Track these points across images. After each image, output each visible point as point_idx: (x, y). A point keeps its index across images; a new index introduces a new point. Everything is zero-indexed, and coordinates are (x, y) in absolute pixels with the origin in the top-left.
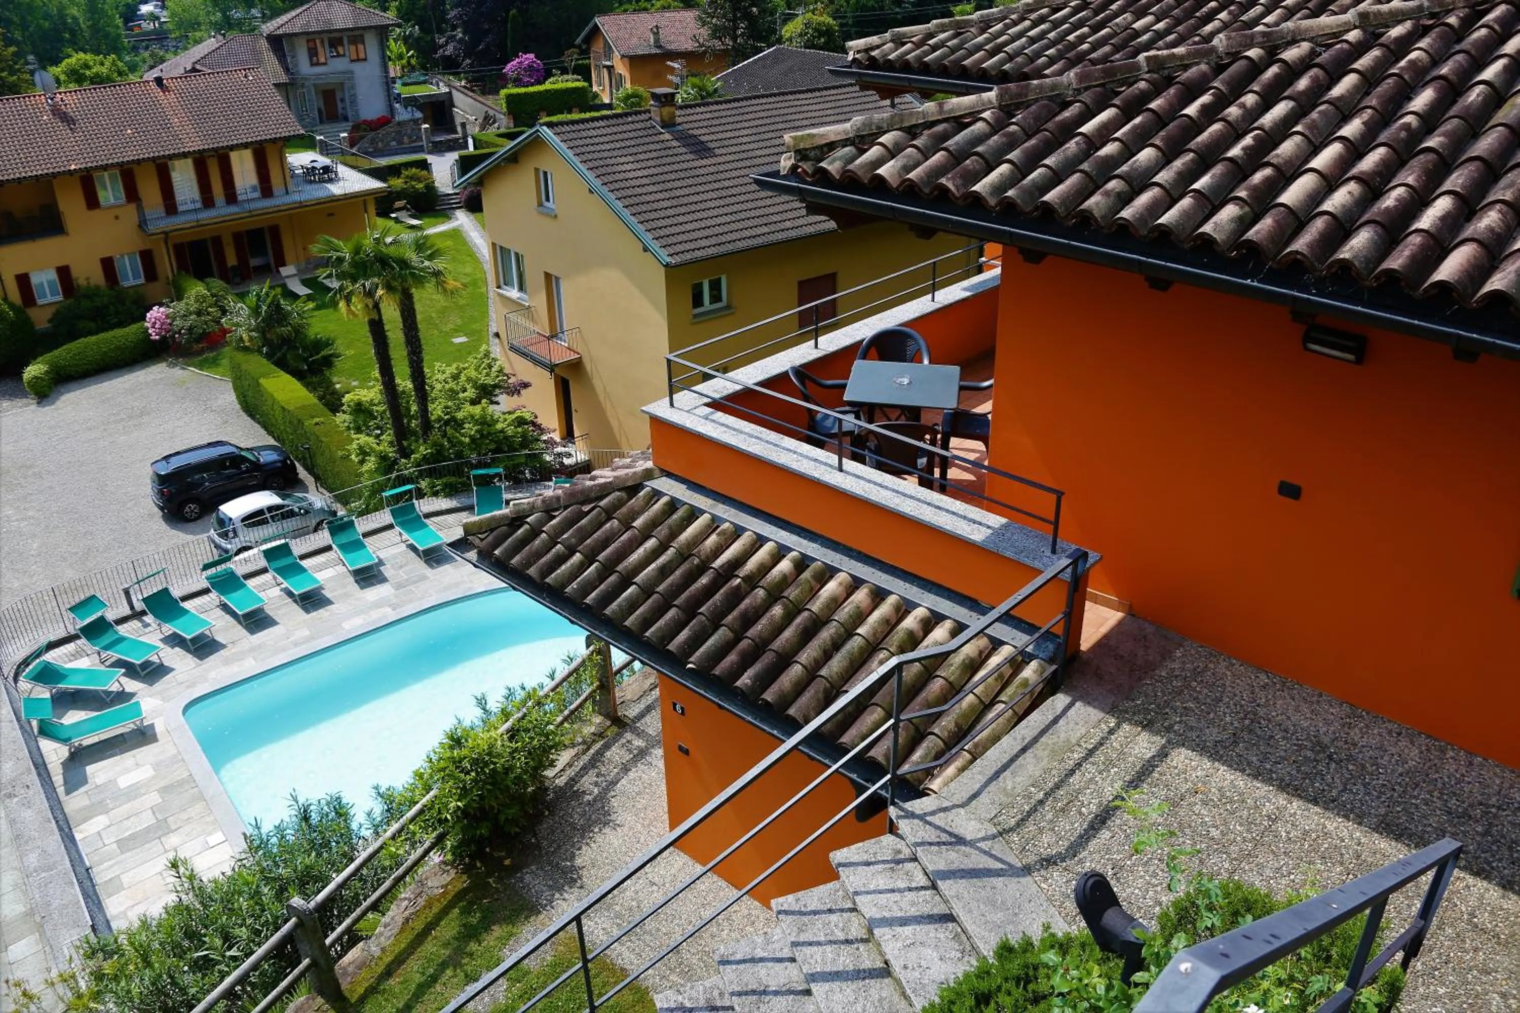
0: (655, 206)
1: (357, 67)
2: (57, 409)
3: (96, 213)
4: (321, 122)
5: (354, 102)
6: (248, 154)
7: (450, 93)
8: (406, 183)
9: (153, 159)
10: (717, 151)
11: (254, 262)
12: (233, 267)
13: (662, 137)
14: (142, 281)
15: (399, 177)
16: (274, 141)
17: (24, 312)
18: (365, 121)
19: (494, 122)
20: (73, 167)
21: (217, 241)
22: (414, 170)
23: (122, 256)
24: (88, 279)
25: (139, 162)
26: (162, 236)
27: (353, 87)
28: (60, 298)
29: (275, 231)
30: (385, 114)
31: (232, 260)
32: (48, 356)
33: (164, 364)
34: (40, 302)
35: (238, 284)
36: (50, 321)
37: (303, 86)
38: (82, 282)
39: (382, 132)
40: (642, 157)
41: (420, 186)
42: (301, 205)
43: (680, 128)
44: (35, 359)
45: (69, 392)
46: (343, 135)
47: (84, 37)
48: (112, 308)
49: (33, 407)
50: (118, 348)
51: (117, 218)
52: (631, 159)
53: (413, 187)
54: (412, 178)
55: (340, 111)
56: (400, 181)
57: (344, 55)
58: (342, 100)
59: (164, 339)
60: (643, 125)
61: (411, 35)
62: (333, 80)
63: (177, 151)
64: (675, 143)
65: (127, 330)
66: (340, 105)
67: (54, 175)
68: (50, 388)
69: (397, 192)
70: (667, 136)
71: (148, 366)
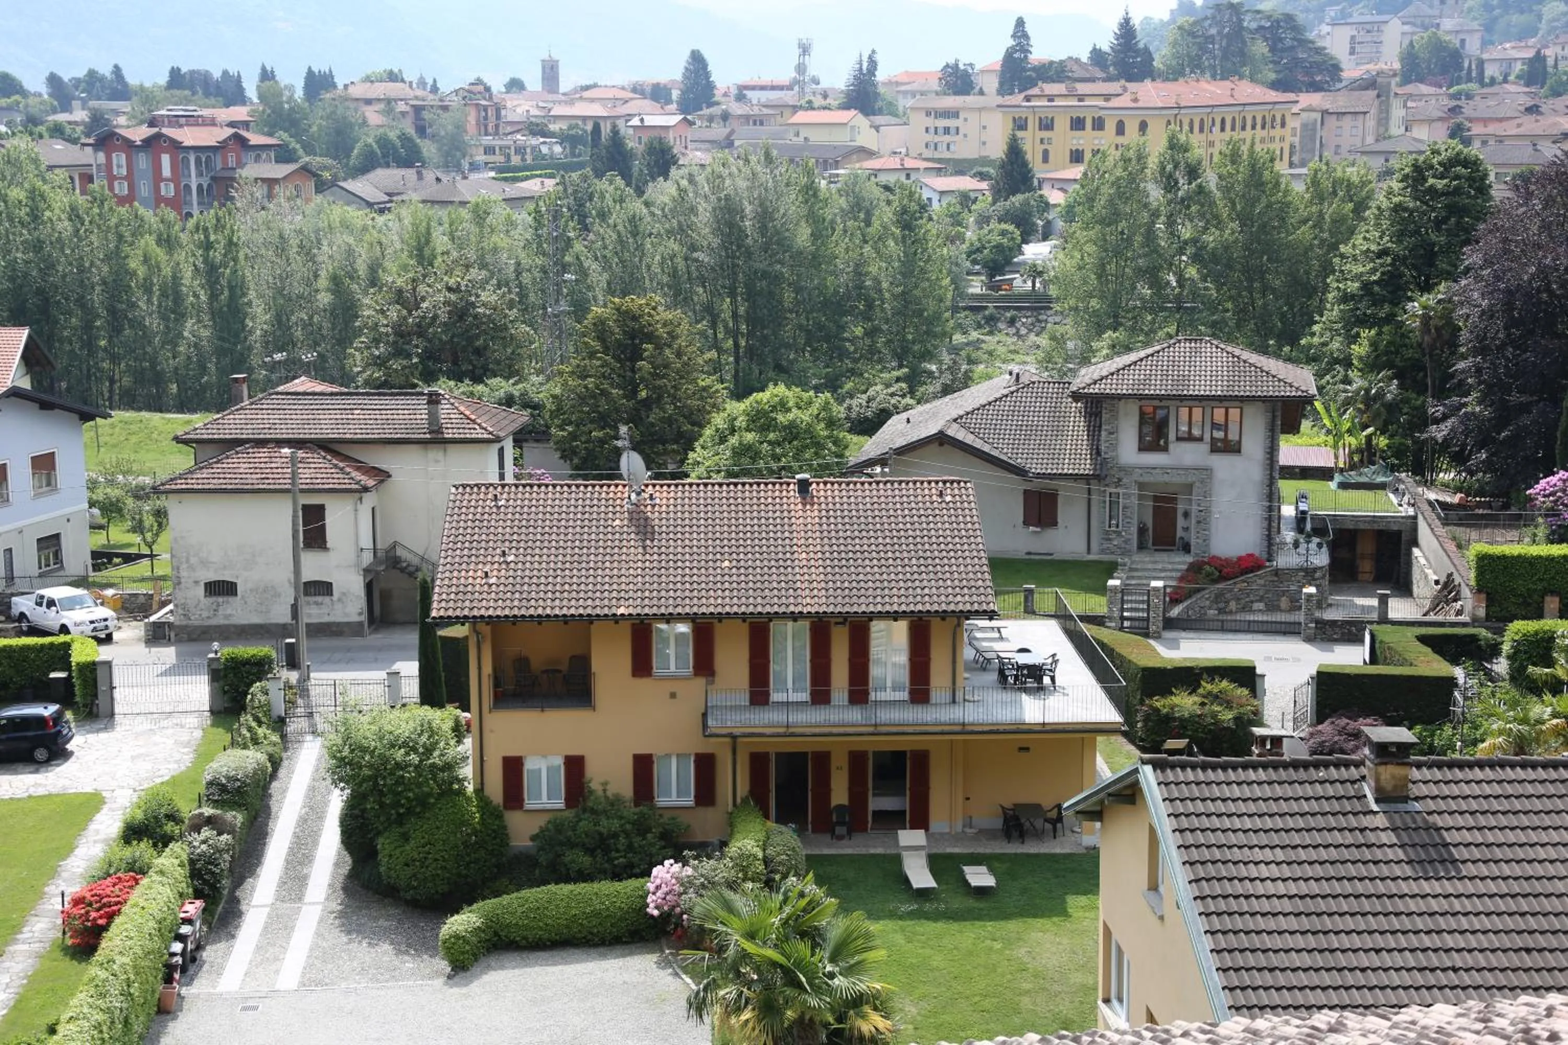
0: (1275, 960)
1: (1222, 464)
2: (467, 996)
3: (644, 682)
4: (1141, 547)
5: (1204, 521)
6: (901, 629)
7: (1415, 518)
8: (1203, 704)
9: (744, 617)
10: (1471, 869)
11: (876, 803)
12: (840, 807)
13: (1367, 821)
14: (689, 801)
15: (1193, 692)
16: (944, 615)
17: (500, 817)
18: (1214, 558)
19: (1455, 600)
20: (621, 611)
21: (822, 759)
22: (1225, 684)
23: (668, 756)
24: (605, 784)
25: (720, 617)
26: (728, 740)
27: (1207, 494)
28: (560, 803)
29: (921, 759)
30: (1257, 553)
31: (840, 795)
32: (490, 903)
33: (653, 958)
34: (529, 804)
35: (840, 838)
36: (533, 838)
37: (1118, 483)
38: (595, 785)
39: (1239, 585)
40: (1302, 854)
41: (1227, 716)
42: (964, 729)
43: (1418, 806)
44: (470, 904)
45: (502, 968)
46: (1155, 584)
47: (883, 310)
48: (622, 840)
49: (439, 982)
50: (596, 914)
51: (673, 695)
52: (1280, 855)
53: (1214, 715)
54: (1216, 698)
55: (1180, 533)
56: (1196, 699)
57: (1200, 439)
58: (1186, 515)
59: (666, 917)
60: (1340, 790)
61: (1380, 395)
62: (1178, 479)
63: (783, 609)
64: (1388, 838)
65: (619, 886)
66: (1181, 522)
67: (591, 619)
68: (474, 955)
69: (1181, 720)
70: (1380, 821)
71: (631, 954)
